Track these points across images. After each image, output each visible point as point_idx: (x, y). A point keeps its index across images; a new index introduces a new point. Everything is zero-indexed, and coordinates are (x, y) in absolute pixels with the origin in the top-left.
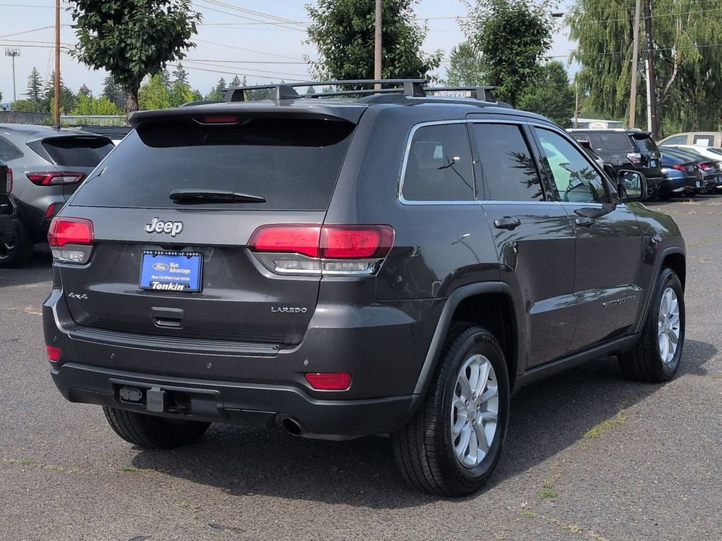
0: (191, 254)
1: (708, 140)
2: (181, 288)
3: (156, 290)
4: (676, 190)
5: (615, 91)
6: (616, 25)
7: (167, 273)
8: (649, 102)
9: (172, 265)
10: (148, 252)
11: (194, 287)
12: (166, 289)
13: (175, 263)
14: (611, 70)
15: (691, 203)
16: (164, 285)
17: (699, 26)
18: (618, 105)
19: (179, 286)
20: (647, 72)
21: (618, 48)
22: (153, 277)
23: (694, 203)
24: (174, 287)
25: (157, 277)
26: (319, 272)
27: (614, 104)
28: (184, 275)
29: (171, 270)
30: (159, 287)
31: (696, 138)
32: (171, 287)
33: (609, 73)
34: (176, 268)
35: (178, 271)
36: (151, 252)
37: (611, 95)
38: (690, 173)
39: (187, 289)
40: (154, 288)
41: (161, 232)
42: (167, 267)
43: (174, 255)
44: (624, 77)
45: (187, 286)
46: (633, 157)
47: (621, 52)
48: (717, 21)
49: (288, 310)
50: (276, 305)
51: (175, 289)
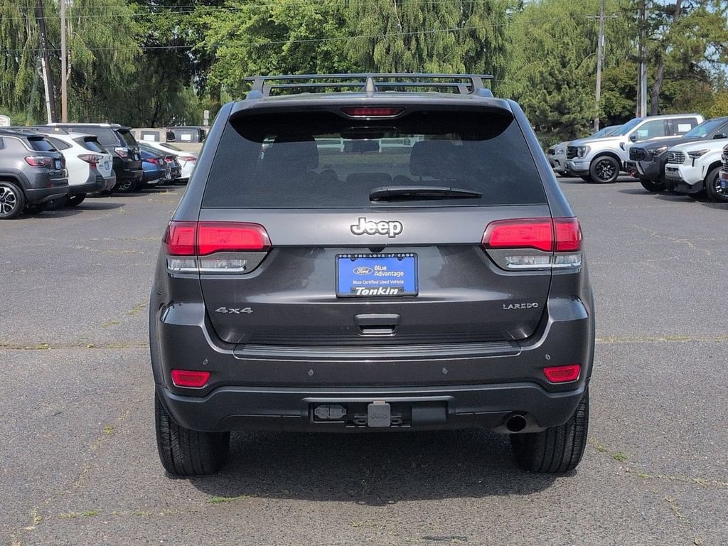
0: (403, 255)
1: (153, 136)
2: (396, 292)
3: (361, 298)
4: (149, 182)
5: (13, 86)
6: (11, 23)
7: (371, 276)
8: (47, 98)
9: (377, 268)
10: (360, 256)
11: (410, 290)
12: (375, 294)
13: (382, 266)
14: (8, 67)
15: (167, 193)
16: (372, 291)
17: (90, 29)
18: (16, 100)
19: (392, 290)
20: (44, 70)
21: (14, 46)
22: (355, 282)
23: (170, 193)
24: (385, 292)
25: (360, 283)
26: (550, 266)
27: (12, 99)
28: (395, 278)
29: (376, 274)
30: (365, 293)
31: (143, 133)
32: (381, 292)
33: (6, 69)
34: (383, 271)
35: (387, 274)
36: (349, 256)
37: (8, 90)
38: (161, 166)
39: (401, 294)
40: (358, 294)
41: (374, 233)
42: (370, 271)
43: (381, 257)
44: (22, 74)
45: (401, 290)
46: (120, 151)
47: (17, 50)
48: (105, 26)
49: (521, 306)
50: (507, 302)
51: (387, 293)
